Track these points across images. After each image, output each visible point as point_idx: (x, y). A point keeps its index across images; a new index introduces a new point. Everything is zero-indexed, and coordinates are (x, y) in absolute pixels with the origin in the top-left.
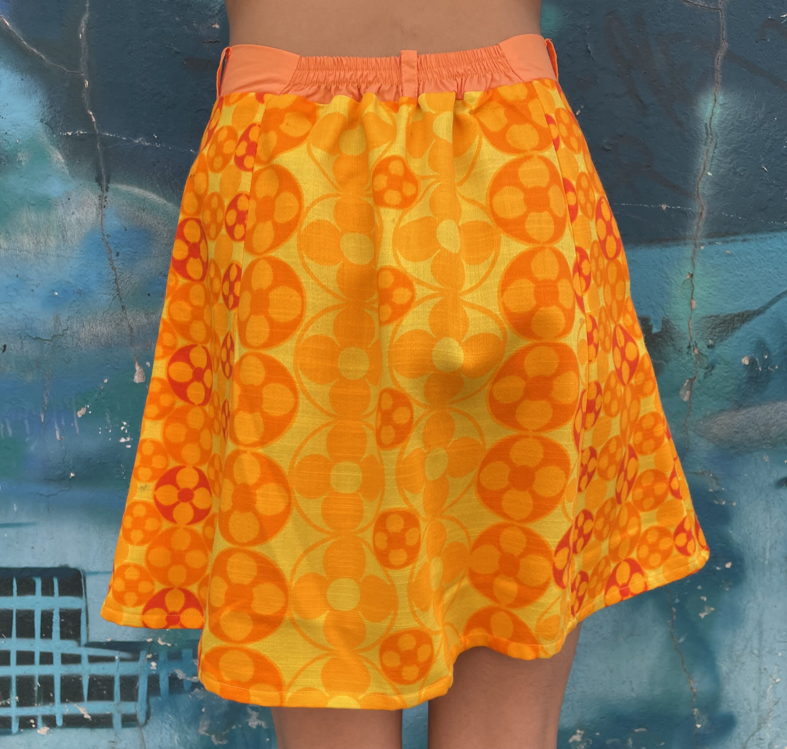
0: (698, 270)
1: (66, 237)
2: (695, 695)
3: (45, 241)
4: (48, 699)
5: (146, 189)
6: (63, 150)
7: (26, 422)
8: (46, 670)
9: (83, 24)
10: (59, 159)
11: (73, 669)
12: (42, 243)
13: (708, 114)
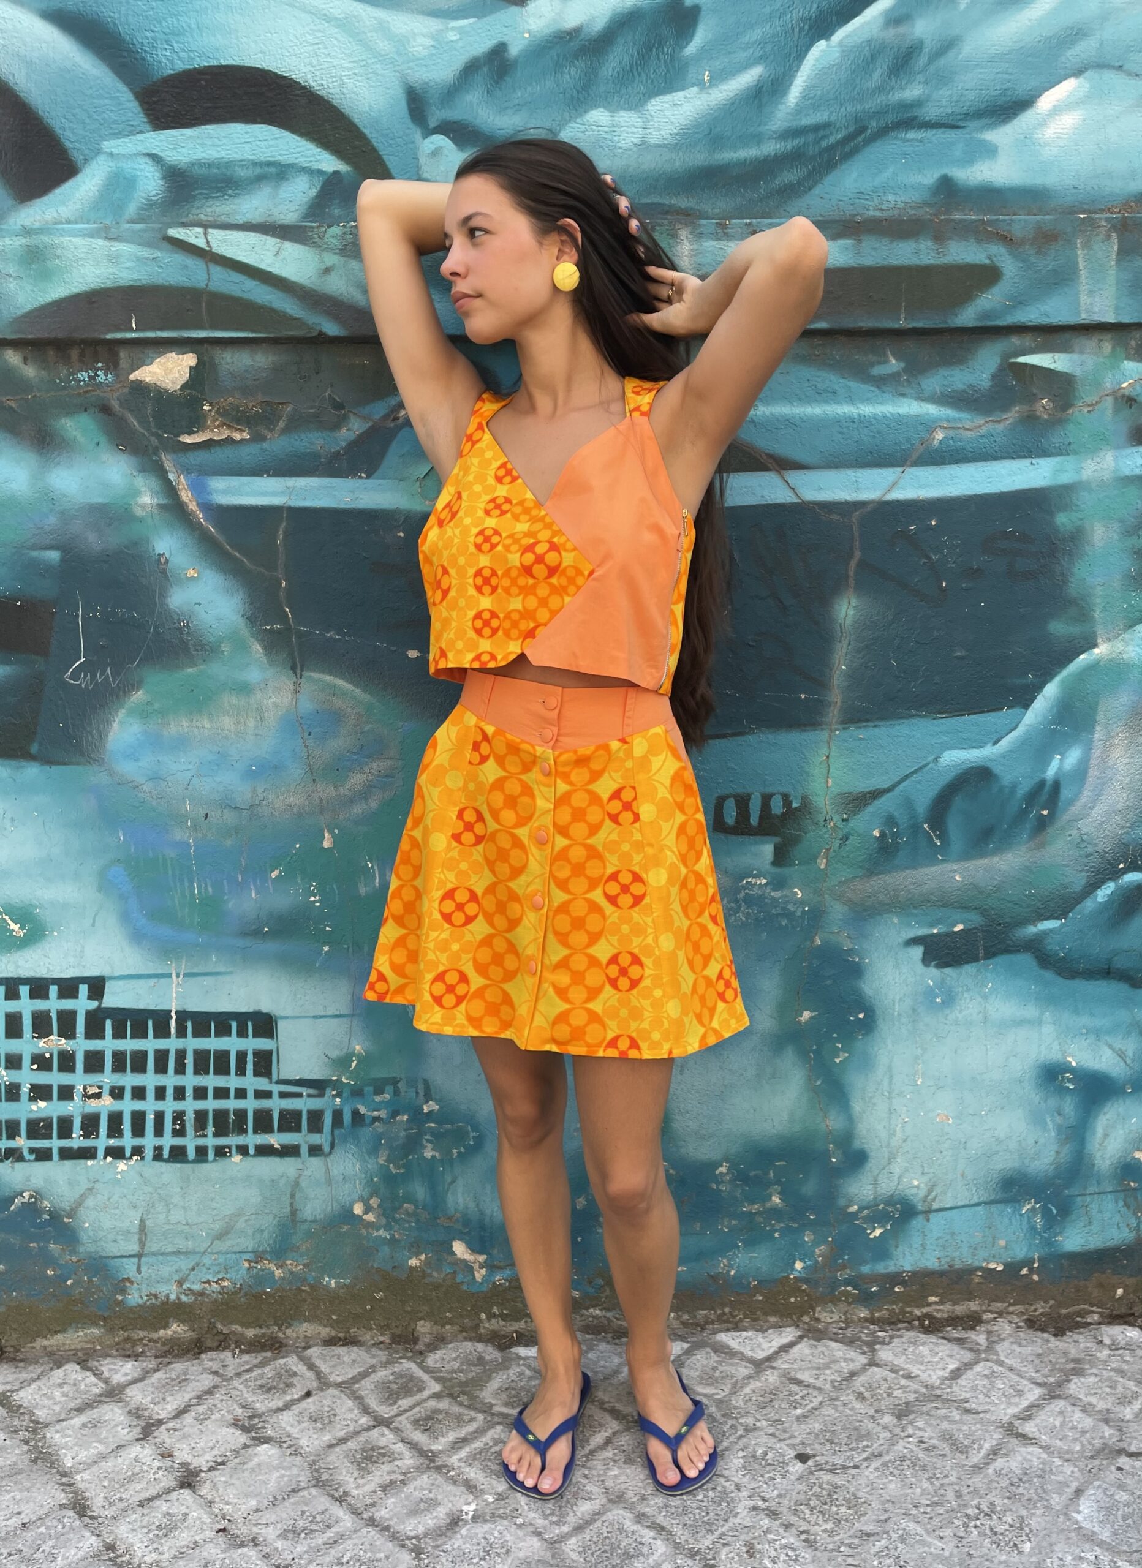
0: (832, 754)
1: (263, 718)
2: (830, 1132)
3: (245, 722)
4: (243, 1131)
5: (336, 676)
6: (261, 641)
7: (225, 882)
8: (240, 1104)
9: (281, 532)
10: (257, 649)
11: (265, 1104)
12: (242, 723)
13: (842, 615)
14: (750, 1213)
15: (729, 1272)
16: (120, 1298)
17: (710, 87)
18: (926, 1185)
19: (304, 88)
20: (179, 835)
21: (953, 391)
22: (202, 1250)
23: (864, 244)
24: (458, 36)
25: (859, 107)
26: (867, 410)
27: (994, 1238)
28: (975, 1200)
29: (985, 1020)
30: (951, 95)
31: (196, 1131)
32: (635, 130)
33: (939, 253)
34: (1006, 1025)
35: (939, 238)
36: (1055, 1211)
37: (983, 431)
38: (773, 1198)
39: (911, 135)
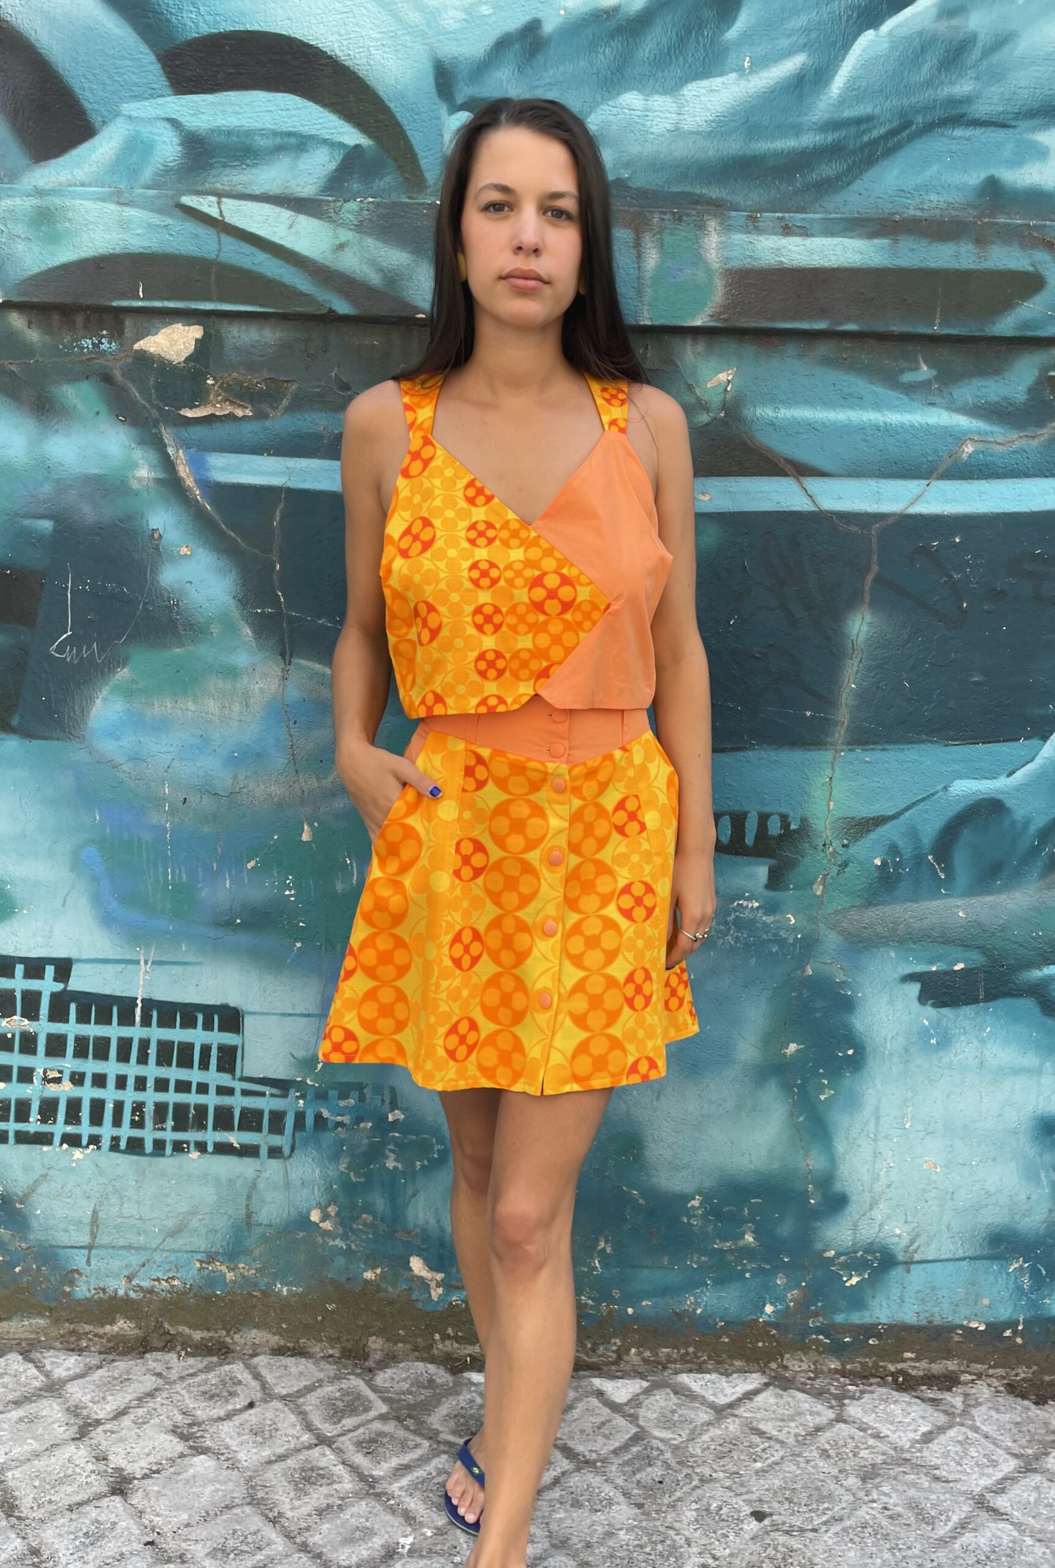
0: (837, 775)
1: (249, 704)
2: (810, 1172)
3: (229, 707)
4: (202, 1127)
6: (251, 625)
7: (200, 869)
8: (201, 1099)
9: (278, 513)
10: (247, 634)
12: (226, 708)
13: (855, 631)
14: (721, 1250)
15: (695, 1310)
16: (68, 1289)
17: (750, 73)
18: (909, 1234)
19: (330, 57)
20: (155, 818)
21: (986, 402)
22: (154, 1246)
23: (901, 244)
24: (491, 11)
25: (905, 102)
26: (894, 418)
27: (977, 1295)
28: (960, 1254)
29: (982, 1065)
30: (1002, 93)
31: (155, 1124)
32: (669, 115)
33: (980, 258)
34: (1002, 1072)
35: (981, 241)
36: (1044, 1272)
37: (1017, 445)
38: (746, 1236)
39: (958, 132)
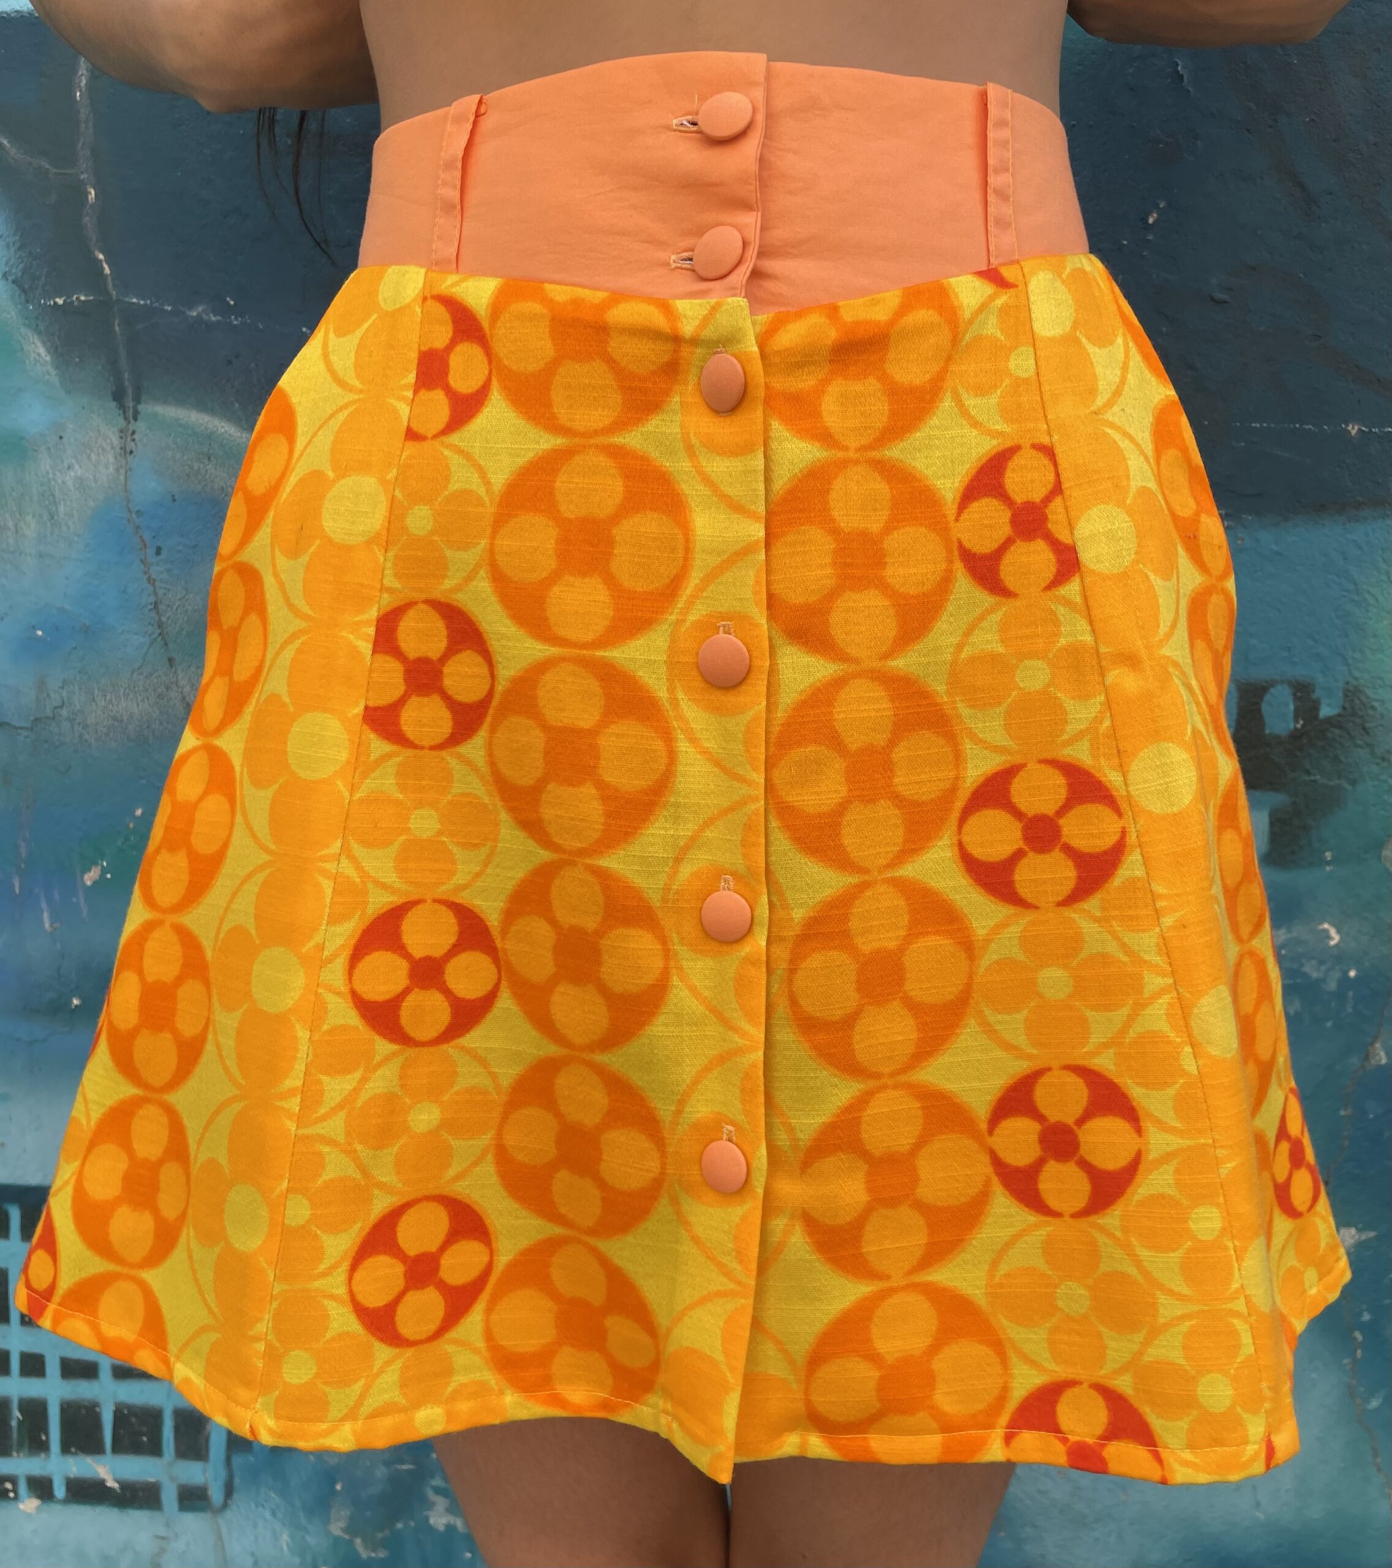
1: (56, 517)
3: (16, 526)
4: (39, 1446)
5: (212, 412)
6: (47, 335)
8: (32, 1388)
9: (83, 71)
10: (39, 355)
11: (82, 1390)
12: (9, 529)
